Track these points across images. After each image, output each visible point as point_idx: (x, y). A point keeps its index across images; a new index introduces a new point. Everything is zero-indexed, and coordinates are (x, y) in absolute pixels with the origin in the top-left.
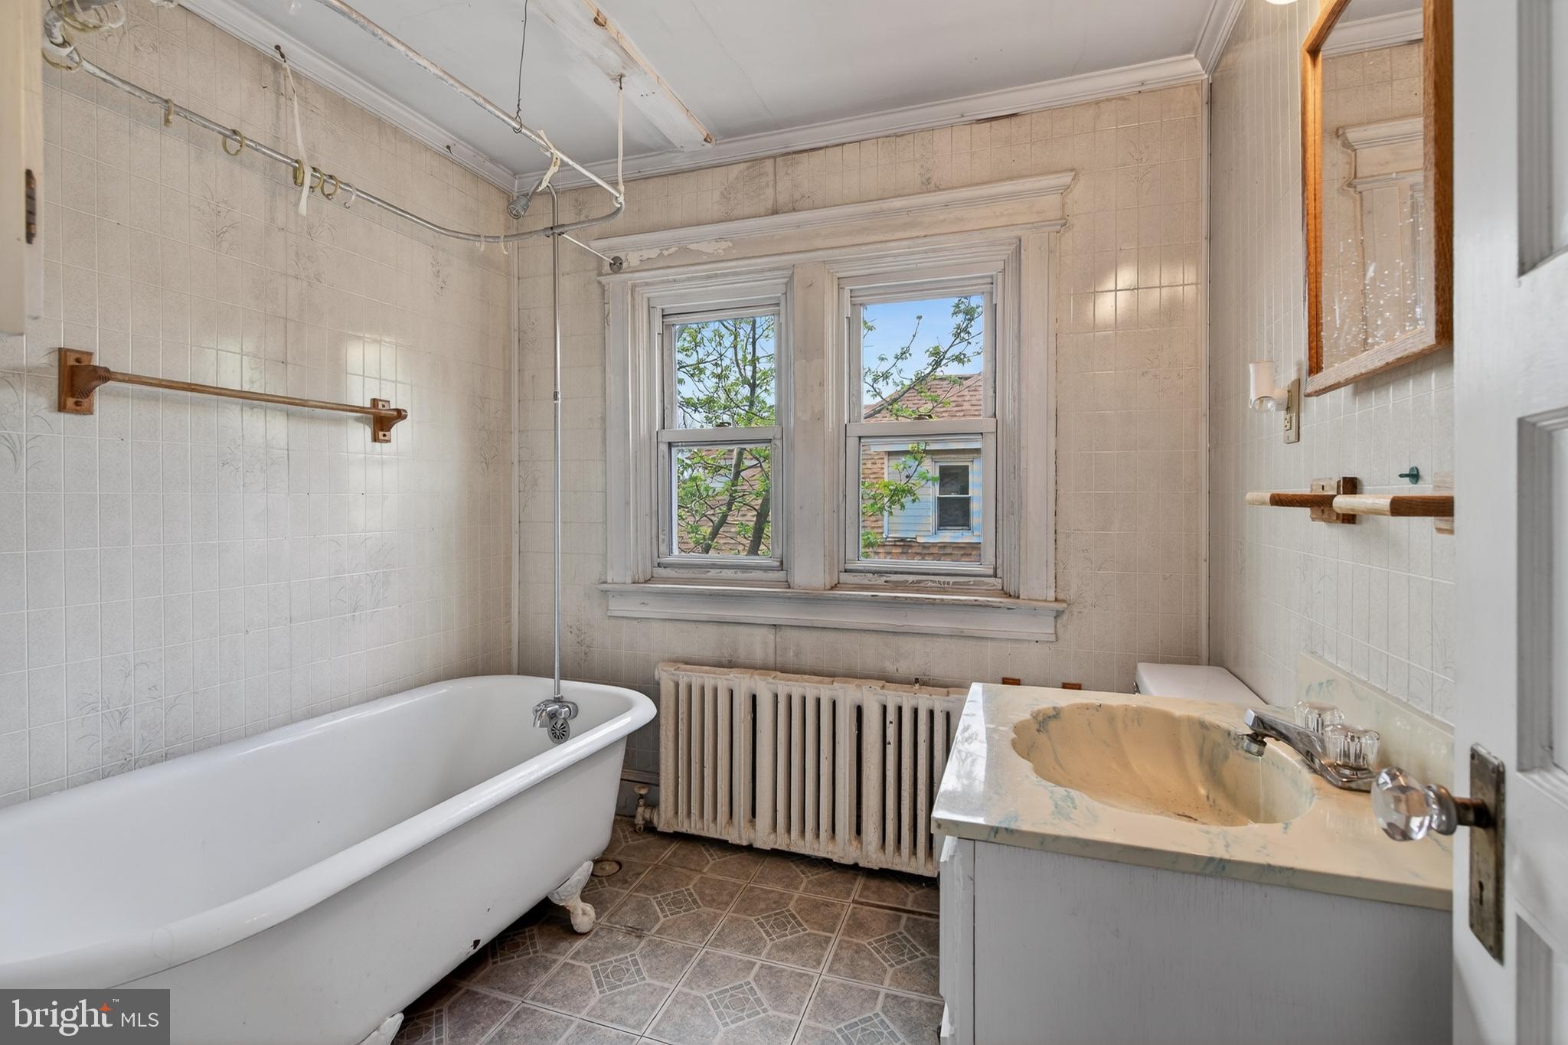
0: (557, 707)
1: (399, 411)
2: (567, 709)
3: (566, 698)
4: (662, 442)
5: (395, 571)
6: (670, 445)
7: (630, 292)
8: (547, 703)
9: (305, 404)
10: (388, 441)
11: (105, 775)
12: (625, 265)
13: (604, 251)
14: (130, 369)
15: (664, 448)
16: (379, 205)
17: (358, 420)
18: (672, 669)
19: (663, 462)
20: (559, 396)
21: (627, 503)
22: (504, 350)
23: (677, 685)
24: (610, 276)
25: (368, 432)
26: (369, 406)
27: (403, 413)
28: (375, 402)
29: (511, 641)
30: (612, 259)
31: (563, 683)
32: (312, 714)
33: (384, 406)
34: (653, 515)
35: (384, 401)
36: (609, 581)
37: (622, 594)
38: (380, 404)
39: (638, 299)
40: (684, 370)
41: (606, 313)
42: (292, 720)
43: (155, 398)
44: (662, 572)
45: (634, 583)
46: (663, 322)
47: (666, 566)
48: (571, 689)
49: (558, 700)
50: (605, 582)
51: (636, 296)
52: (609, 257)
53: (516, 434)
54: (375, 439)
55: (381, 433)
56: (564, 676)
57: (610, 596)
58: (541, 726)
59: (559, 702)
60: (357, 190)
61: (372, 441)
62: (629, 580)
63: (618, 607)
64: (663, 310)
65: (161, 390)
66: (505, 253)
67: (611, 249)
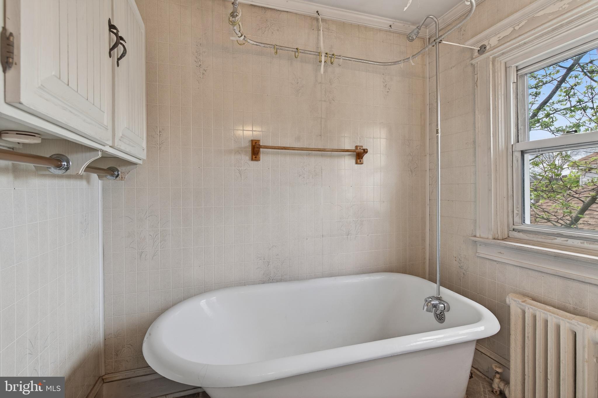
0: (438, 302)
1: (364, 150)
2: (443, 305)
3: (444, 298)
4: (516, 151)
5: (365, 220)
6: (523, 153)
7: (491, 63)
8: (434, 298)
9: (324, 150)
10: (362, 164)
11: (264, 282)
12: (488, 48)
13: (473, 44)
14: (270, 144)
15: (518, 155)
16: (354, 61)
17: (349, 155)
18: (520, 301)
19: (517, 164)
20: (439, 131)
21: (490, 190)
22: (421, 115)
23: (524, 313)
24: (479, 58)
25: (353, 161)
26: (354, 149)
27: (366, 150)
28: (356, 147)
29: (425, 258)
30: (479, 48)
31: (442, 289)
32: (331, 275)
33: (360, 149)
34: (509, 198)
35: (360, 146)
36: (478, 235)
37: (486, 245)
38: (359, 148)
39: (497, 65)
40: (559, 113)
41: (476, 80)
42: (323, 276)
43: (278, 154)
44: (516, 234)
45: (494, 239)
46: (517, 74)
47: (519, 231)
48: (447, 293)
49: (439, 299)
50: (475, 236)
51: (496, 63)
52: (477, 47)
53: (428, 155)
54: (357, 163)
55: (359, 160)
56: (443, 284)
57: (478, 245)
58: (427, 310)
59: (439, 300)
60: (343, 57)
61: (355, 164)
62: (491, 237)
63: (483, 252)
64: (517, 67)
65: (280, 150)
66: (413, 64)
67: (478, 42)
